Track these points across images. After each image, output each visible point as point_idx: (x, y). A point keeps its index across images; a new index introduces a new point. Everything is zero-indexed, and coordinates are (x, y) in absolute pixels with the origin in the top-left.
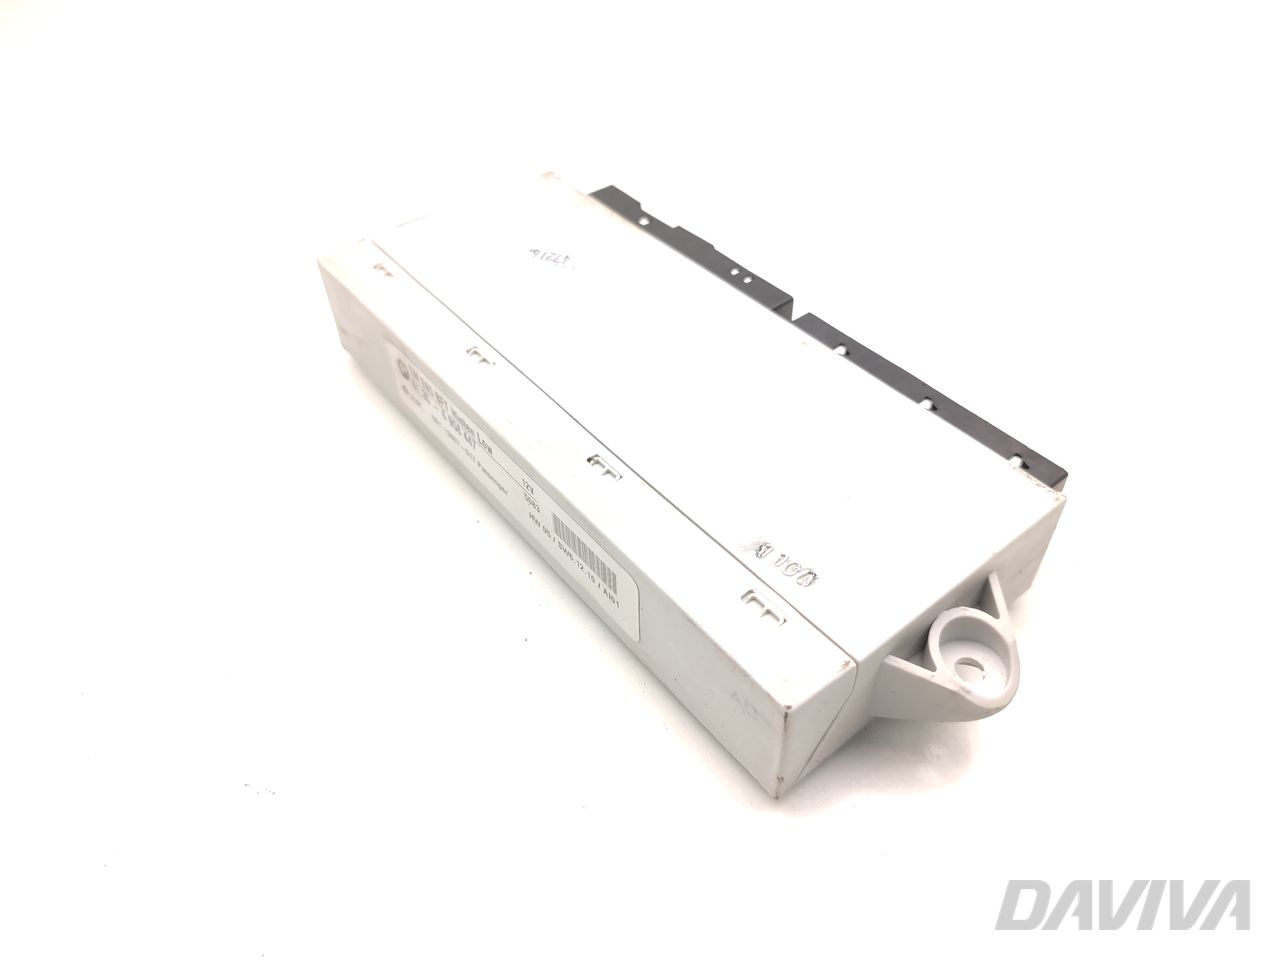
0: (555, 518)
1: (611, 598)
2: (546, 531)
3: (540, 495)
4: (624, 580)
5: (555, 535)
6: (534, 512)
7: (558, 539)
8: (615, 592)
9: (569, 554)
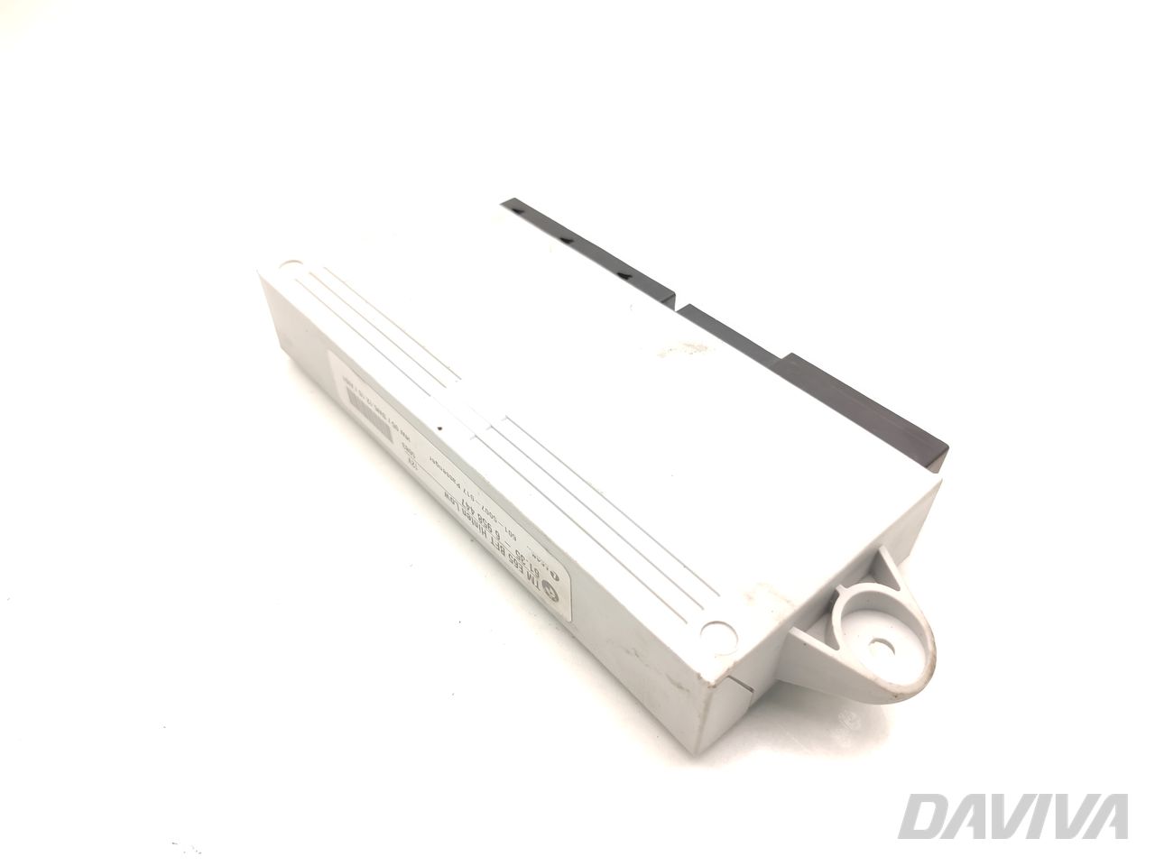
0: (390, 438)
1: (348, 383)
2: (395, 427)
3: (404, 457)
4: (345, 400)
5: (390, 426)
6: (406, 442)
7: (386, 422)
8: (348, 389)
9: (377, 410)
